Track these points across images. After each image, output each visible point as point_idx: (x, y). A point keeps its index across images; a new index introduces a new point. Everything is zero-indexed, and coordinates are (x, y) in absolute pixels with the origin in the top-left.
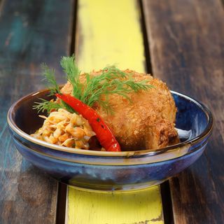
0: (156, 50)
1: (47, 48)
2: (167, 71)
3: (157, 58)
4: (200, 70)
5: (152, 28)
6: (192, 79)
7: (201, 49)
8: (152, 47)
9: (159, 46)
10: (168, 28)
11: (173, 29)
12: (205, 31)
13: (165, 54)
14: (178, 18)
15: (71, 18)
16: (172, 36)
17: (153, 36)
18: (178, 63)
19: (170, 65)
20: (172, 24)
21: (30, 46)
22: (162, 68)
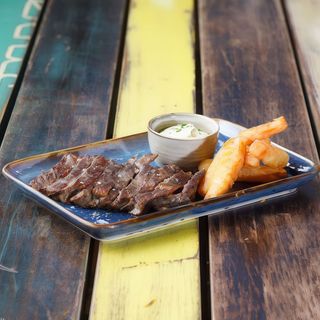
0: (208, 78)
1: (89, 75)
2: (219, 101)
3: (208, 88)
4: (254, 100)
5: (206, 54)
6: (244, 111)
7: (258, 79)
8: (203, 75)
9: (211, 75)
10: (224, 54)
11: (228, 55)
12: (264, 58)
13: (218, 84)
14: (236, 42)
15: (118, 42)
16: (228, 63)
17: (207, 64)
19: (222, 96)
20: (228, 49)
21: (71, 74)
22: (213, 98)
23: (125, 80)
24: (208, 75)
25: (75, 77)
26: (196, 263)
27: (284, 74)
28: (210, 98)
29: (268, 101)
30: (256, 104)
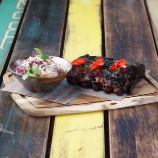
0: (108, 39)
1: (50, 36)
2: (113, 49)
3: (108, 43)
4: (131, 49)
5: (107, 27)
6: (126, 54)
7: (132, 38)
8: (106, 37)
9: (110, 36)
10: (116, 26)
11: (118, 27)
12: (136, 29)
13: (113, 41)
14: (122, 21)
15: (64, 20)
16: (118, 31)
17: (107, 31)
18: (119, 46)
19: (115, 47)
20: (118, 24)
21: (41, 36)
22: (110, 48)
23: (67, 39)
24: (108, 37)
25: (42, 38)
26: (102, 129)
27: (145, 36)
28: (109, 48)
29: (137, 50)
30: (132, 51)
